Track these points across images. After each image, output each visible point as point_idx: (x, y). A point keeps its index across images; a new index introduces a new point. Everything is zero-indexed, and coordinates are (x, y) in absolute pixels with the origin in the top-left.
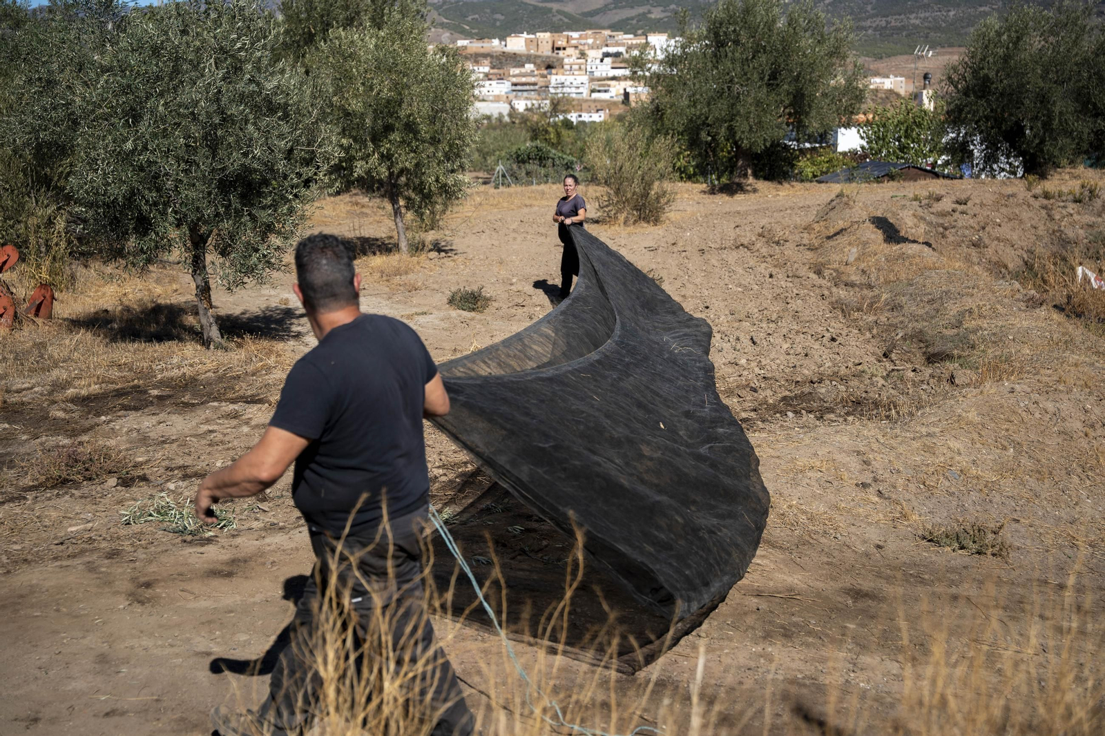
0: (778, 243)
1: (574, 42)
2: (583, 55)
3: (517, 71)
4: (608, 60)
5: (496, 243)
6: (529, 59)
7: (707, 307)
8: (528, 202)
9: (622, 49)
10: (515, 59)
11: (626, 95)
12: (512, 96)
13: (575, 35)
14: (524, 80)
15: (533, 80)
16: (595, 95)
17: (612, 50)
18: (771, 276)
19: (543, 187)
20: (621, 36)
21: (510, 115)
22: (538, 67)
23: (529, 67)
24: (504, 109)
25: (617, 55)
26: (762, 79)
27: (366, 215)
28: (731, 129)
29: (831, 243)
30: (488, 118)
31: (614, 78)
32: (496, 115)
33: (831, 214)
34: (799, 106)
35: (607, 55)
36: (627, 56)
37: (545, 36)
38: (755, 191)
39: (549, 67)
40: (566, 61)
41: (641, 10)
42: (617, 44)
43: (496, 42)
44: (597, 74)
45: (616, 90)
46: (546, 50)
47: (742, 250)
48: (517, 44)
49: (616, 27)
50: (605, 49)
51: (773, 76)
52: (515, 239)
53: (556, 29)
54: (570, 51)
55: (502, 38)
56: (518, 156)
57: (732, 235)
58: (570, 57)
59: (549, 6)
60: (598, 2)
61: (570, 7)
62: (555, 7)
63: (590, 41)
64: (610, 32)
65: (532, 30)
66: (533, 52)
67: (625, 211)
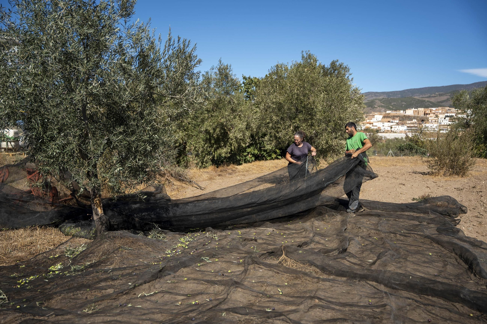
1: (433, 112)
2: (437, 116)
3: (409, 122)
4: (447, 118)
6: (414, 118)
9: (453, 114)
10: (409, 118)
12: (407, 131)
13: (434, 109)
14: (412, 125)
15: (416, 125)
16: (441, 131)
17: (449, 114)
20: (453, 110)
21: (406, 138)
22: (418, 121)
23: (414, 121)
24: (404, 136)
25: (451, 116)
31: (450, 125)
32: (400, 138)
35: (447, 116)
36: (455, 117)
37: (421, 110)
39: (423, 121)
40: (430, 118)
42: (451, 112)
43: (402, 112)
44: (443, 124)
46: (421, 115)
48: (410, 112)
49: (451, 106)
50: (446, 114)
53: (426, 107)
54: (431, 115)
55: (404, 110)
58: (431, 117)
59: (424, 99)
60: (444, 98)
61: (432, 100)
62: (427, 99)
63: (440, 111)
64: (448, 108)
65: (417, 107)
66: (416, 115)
67: (444, 169)
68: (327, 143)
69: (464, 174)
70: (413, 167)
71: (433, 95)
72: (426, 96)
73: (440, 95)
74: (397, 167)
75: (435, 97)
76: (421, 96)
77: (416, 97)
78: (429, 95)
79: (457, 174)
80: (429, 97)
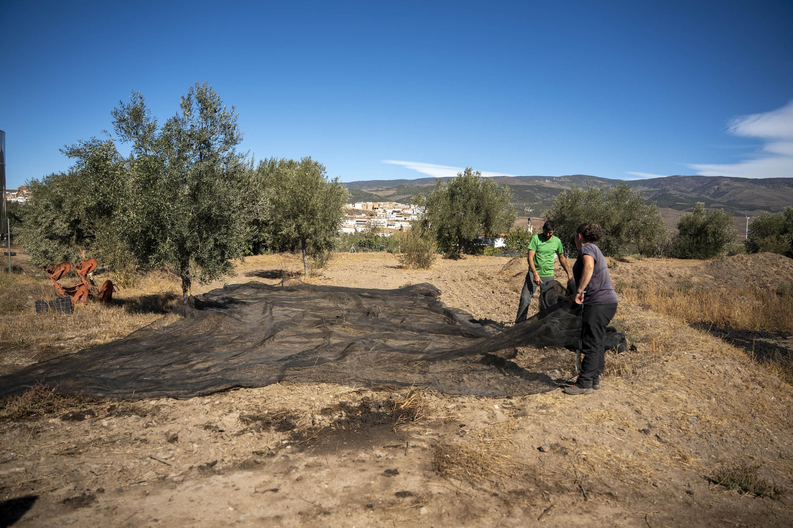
0: (489, 278)
1: (381, 206)
2: (385, 211)
3: (358, 216)
4: (395, 214)
5: (353, 274)
6: (363, 212)
7: (468, 306)
8: (366, 259)
9: (400, 210)
10: (358, 212)
11: (402, 227)
12: (356, 226)
13: (382, 203)
14: (361, 220)
15: (365, 220)
16: (389, 227)
17: (396, 210)
18: (493, 292)
19: (373, 253)
20: (400, 205)
21: (355, 233)
22: (367, 215)
23: (363, 215)
24: (353, 231)
25: (398, 212)
26: (472, 210)
27: (292, 262)
28: (458, 230)
29: (515, 279)
30: (346, 234)
31: (397, 221)
32: (349, 233)
33: (512, 266)
34: (487, 222)
35: (395, 212)
36: (402, 212)
37: (370, 204)
38: (465, 259)
39: (372, 215)
40: (378, 213)
41: (408, 196)
42: (399, 208)
43: (351, 205)
44: (390, 219)
45: (398, 225)
46: (370, 209)
47: (473, 281)
48: (359, 206)
49: (398, 201)
50: (394, 209)
51: (477, 209)
52: (361, 273)
53: (374, 201)
54: (379, 209)
55: (353, 203)
56: (360, 244)
57: (466, 274)
58: (380, 212)
59: (372, 192)
60: (391, 192)
61: (380, 194)
62: (374, 193)
63: (388, 206)
64: (395, 203)
65: (365, 201)
66: (365, 209)
67: (413, 263)
68: (325, 240)
69: (428, 266)
70: (383, 262)
71: (381, 189)
72: (374, 189)
73: (388, 189)
74: (370, 262)
75: (382, 190)
76: (369, 189)
77: (364, 190)
78: (376, 188)
79: (423, 267)
80: (377, 191)
